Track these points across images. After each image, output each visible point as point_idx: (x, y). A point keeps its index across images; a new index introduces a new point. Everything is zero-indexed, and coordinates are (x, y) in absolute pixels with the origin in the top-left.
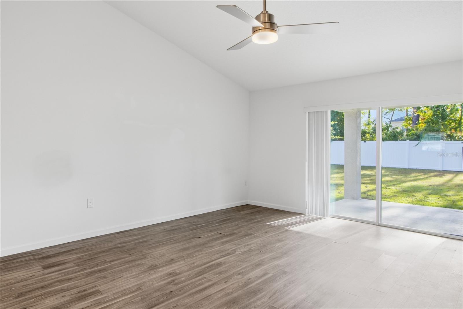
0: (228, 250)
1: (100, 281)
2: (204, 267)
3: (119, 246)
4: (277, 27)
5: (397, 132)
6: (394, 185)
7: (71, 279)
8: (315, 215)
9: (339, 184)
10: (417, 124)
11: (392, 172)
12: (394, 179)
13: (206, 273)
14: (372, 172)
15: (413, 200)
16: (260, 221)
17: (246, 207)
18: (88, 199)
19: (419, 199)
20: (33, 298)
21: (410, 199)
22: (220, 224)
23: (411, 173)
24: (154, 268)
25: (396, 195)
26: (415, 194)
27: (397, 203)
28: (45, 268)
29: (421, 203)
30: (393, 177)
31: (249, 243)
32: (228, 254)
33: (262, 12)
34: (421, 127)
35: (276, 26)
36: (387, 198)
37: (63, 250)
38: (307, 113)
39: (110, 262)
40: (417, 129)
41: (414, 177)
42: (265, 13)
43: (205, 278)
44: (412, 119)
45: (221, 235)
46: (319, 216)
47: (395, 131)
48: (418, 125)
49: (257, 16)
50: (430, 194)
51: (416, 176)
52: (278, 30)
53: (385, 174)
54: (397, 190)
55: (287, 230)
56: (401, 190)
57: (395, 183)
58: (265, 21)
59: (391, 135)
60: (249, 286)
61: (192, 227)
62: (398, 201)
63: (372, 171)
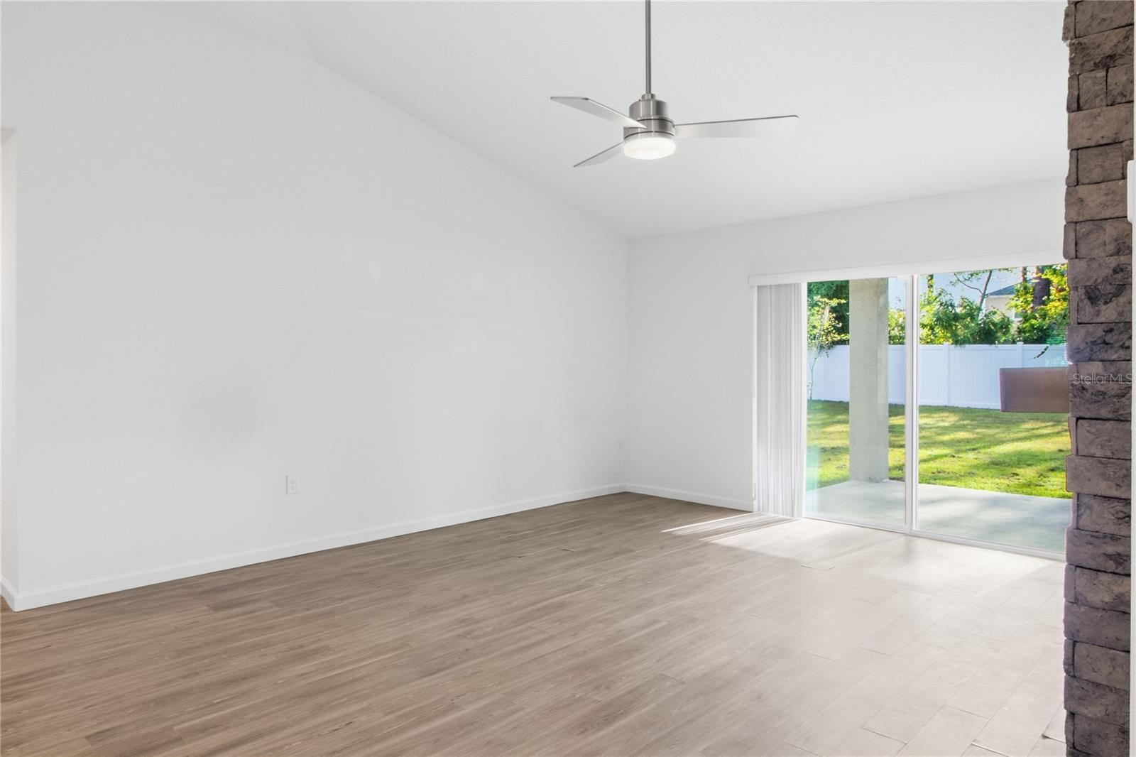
0: (580, 579)
1: (328, 632)
2: (530, 608)
3: (356, 571)
4: (674, 126)
5: (994, 324)
6: (974, 450)
7: (269, 628)
8: (774, 513)
9: (843, 448)
10: (1044, 303)
11: (978, 418)
12: (977, 436)
13: (535, 619)
14: (929, 419)
15: (1011, 483)
16: (650, 526)
17: (624, 496)
18: (287, 477)
19: (1024, 481)
20: (208, 658)
21: (1004, 482)
22: (563, 531)
23: (1024, 422)
24: (432, 610)
25: (974, 471)
26: (1017, 471)
27: (971, 490)
28: (216, 608)
29: (1025, 490)
30: (977, 431)
31: (622, 568)
32: (579, 588)
33: (643, 96)
34: (1053, 310)
35: (670, 124)
36: (950, 479)
37: (244, 579)
38: (756, 289)
39: (341, 599)
40: (1044, 316)
41: (1028, 430)
42: (648, 100)
43: (531, 627)
44: (1034, 290)
45: (566, 552)
46: (782, 516)
47: (988, 320)
48: (1046, 305)
49: (633, 105)
50: (1053, 470)
51: (1033, 429)
52: (676, 133)
53: (958, 423)
54: (978, 462)
55: (706, 544)
56: (987, 461)
57: (977, 446)
58: (649, 115)
59: (980, 331)
60: (620, 642)
61: (504, 537)
62: (974, 484)
63: (927, 417)
